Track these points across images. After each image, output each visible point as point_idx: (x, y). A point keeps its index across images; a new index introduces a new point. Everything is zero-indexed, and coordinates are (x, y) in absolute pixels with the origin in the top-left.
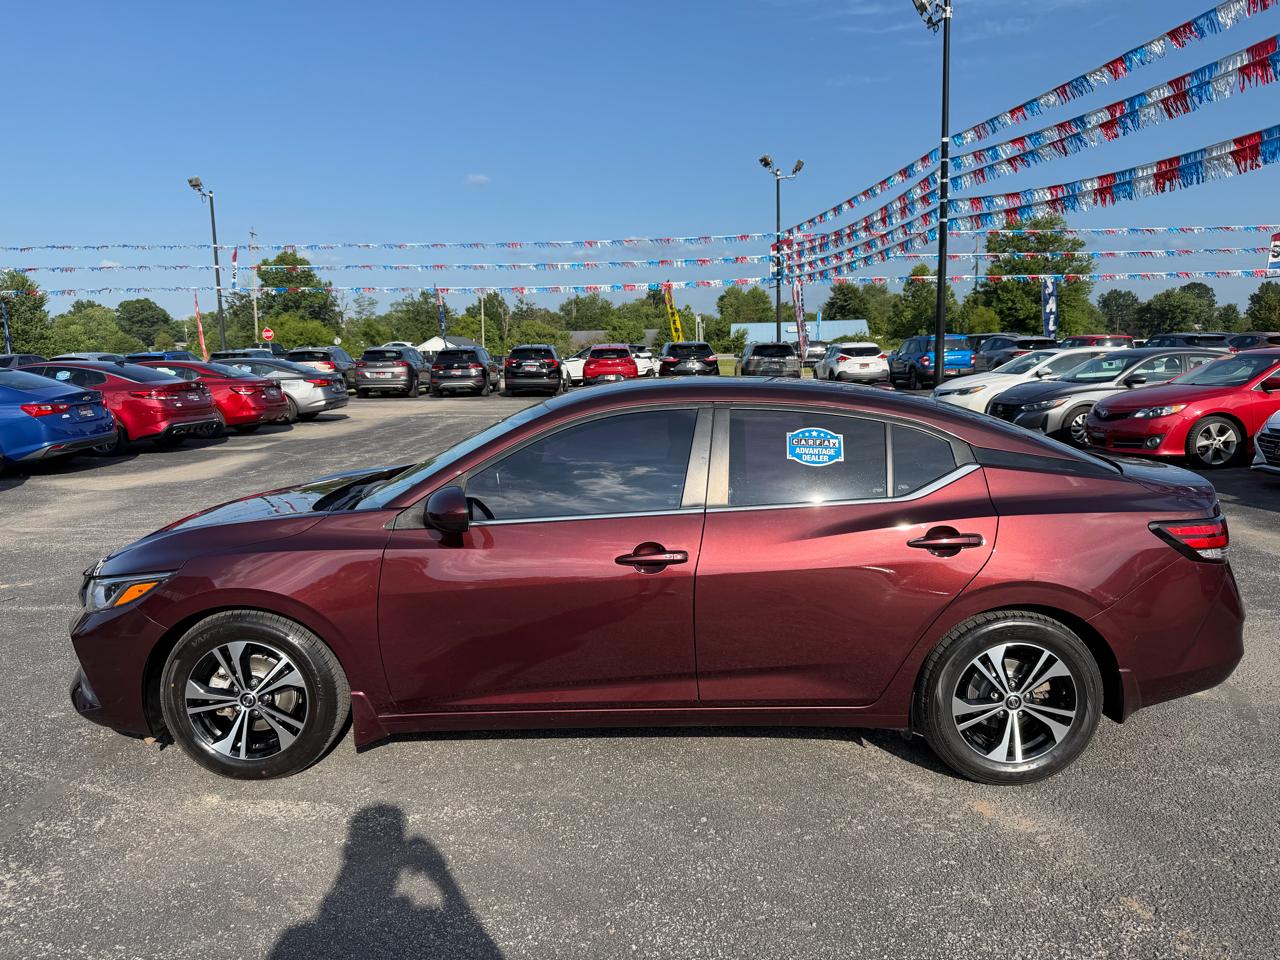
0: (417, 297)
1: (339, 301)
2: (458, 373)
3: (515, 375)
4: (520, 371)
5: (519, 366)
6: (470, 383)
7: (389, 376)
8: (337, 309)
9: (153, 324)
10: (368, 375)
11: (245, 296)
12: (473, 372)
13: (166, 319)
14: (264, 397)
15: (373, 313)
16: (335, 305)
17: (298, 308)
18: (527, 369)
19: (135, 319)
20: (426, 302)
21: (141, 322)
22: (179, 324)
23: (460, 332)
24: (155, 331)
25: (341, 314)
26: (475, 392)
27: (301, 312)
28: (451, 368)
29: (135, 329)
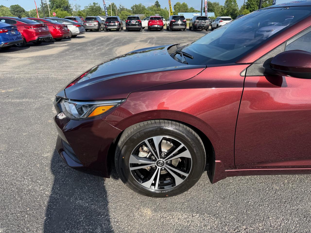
0: (92, 5)
1: (71, 6)
2: (113, 24)
3: (129, 25)
4: (130, 23)
5: (130, 22)
6: (116, 27)
7: (93, 25)
8: (71, 8)
9: (20, 12)
10: (87, 25)
11: (45, 4)
12: (116, 24)
13: (24, 11)
14: (63, 29)
15: (80, 9)
16: (70, 7)
17: (60, 7)
18: (132, 23)
19: (15, 11)
20: (95, 6)
21: (17, 11)
22: (27, 12)
23: (104, 14)
24: (21, 14)
25: (72, 9)
26: (117, 30)
27: (61, 9)
28: (110, 22)
29: (16, 14)
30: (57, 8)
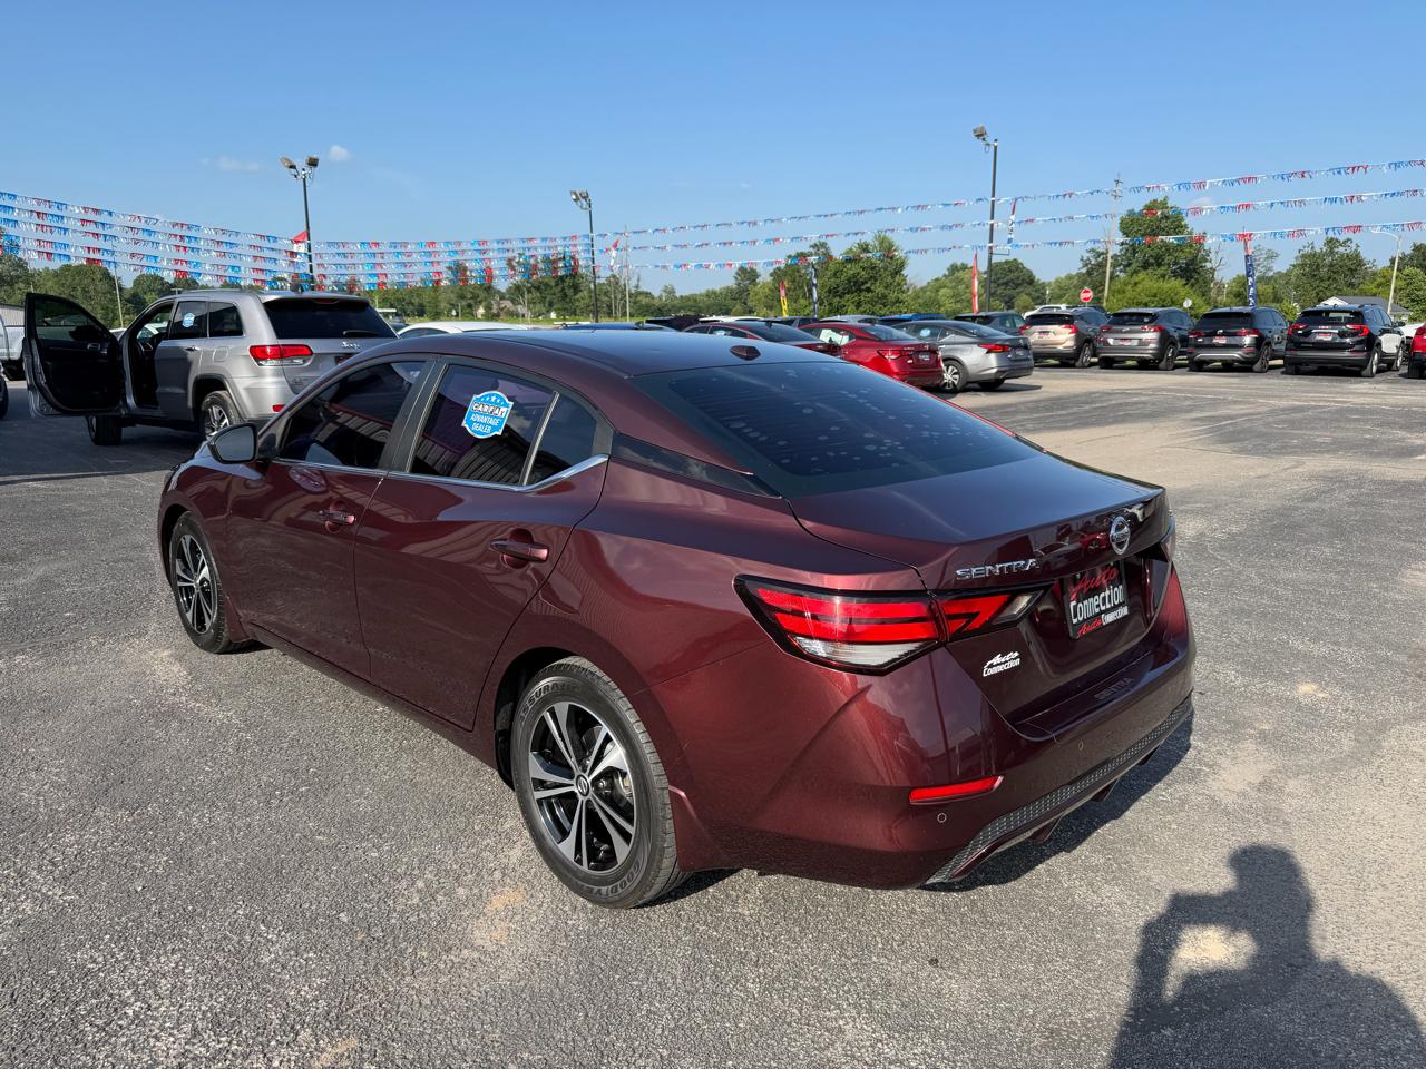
0: (1320, 246)
1: (1212, 256)
2: (1223, 341)
3: (1298, 346)
4: (1306, 340)
5: (1307, 334)
6: (1236, 355)
8: (1208, 265)
9: (1018, 285)
10: (1111, 341)
11: (1102, 253)
13: (1031, 281)
15: (1270, 269)
16: (1206, 261)
17: (1159, 265)
18: (1319, 338)
19: (1001, 281)
21: (1006, 284)
22: (1043, 286)
24: (1019, 293)
25: (1213, 270)
26: (1245, 367)
28: (1214, 334)
29: (999, 291)
30: (1146, 266)
